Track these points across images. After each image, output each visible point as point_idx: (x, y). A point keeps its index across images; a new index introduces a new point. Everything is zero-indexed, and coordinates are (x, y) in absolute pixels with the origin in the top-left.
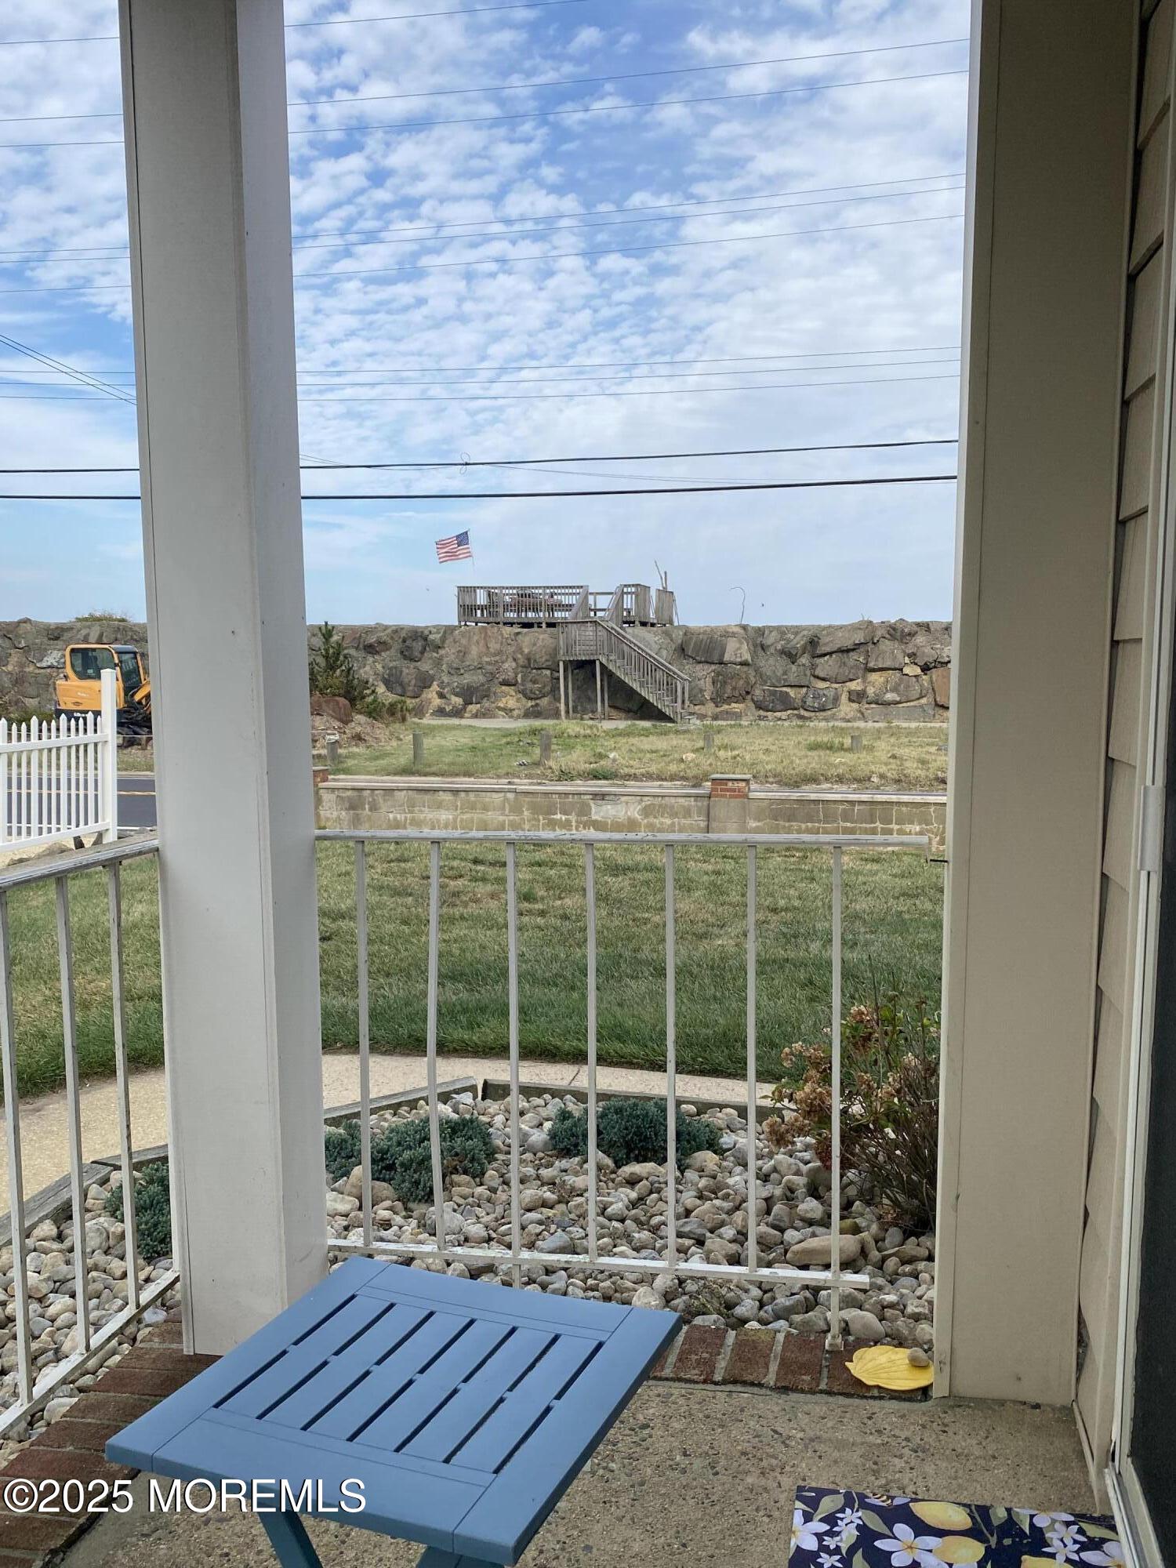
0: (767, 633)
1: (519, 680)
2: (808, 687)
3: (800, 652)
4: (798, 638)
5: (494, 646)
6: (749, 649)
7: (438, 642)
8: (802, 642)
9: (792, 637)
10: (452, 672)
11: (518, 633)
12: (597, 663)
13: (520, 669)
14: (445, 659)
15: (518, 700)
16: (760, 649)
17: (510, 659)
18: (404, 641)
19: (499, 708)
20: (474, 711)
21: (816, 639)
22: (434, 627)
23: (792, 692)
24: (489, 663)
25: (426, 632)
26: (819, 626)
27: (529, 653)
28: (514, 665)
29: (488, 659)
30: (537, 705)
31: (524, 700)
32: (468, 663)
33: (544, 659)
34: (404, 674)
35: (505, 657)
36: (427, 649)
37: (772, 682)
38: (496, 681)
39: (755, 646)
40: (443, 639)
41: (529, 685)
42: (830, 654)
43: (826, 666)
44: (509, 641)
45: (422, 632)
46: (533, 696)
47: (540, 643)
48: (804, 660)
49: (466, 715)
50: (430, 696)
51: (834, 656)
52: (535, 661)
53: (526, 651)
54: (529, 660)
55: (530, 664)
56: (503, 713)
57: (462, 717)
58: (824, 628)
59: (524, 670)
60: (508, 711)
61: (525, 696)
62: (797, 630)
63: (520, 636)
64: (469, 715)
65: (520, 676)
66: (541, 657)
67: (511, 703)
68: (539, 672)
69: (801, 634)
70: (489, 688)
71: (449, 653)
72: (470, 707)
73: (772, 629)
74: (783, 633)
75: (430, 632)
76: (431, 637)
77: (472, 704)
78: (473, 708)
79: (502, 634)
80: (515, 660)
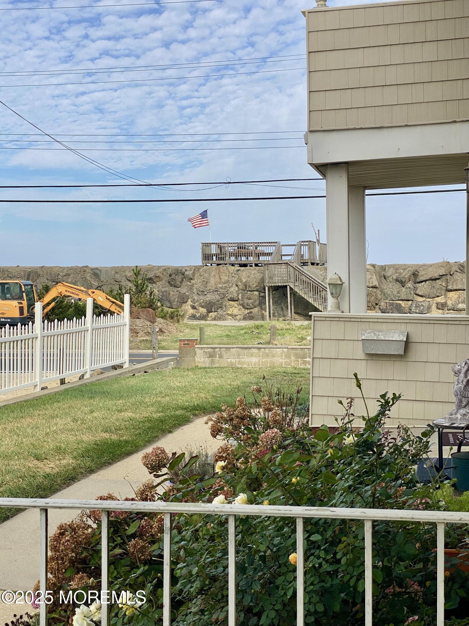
0: (387, 268)
1: (240, 298)
2: (412, 300)
3: (407, 280)
4: (406, 271)
5: (224, 278)
6: (377, 278)
7: (191, 276)
8: (408, 275)
9: (402, 271)
10: (199, 293)
11: (238, 270)
12: (288, 287)
13: (240, 291)
14: (195, 286)
15: (239, 310)
16: (383, 278)
17: (234, 286)
18: (170, 275)
19: (228, 315)
20: (214, 316)
21: (416, 273)
22: (188, 267)
23: (403, 304)
24: (222, 288)
25: (184, 270)
26: (418, 265)
27: (246, 282)
28: (236, 288)
29: (221, 286)
30: (251, 312)
31: (243, 310)
32: (209, 288)
33: (255, 285)
34: (171, 295)
35: (231, 284)
36: (184, 280)
37: (391, 298)
38: (226, 299)
39: (380, 277)
40: (194, 274)
41: (246, 301)
42: (425, 281)
43: (423, 288)
44: (233, 275)
45: (181, 270)
46: (248, 307)
47: (252, 276)
48: (409, 285)
49: (209, 319)
50: (186, 308)
51: (427, 282)
52: (249, 286)
53: (244, 281)
54: (246, 286)
55: (246, 288)
56: (231, 317)
57: (206, 320)
58: (421, 266)
59: (243, 292)
60: (234, 316)
61: (244, 307)
62: (405, 267)
63: (240, 272)
64: (211, 319)
65: (240, 295)
66: (253, 284)
67: (236, 311)
68: (252, 293)
69: (407, 270)
70: (222, 303)
71: (197, 282)
72: (211, 314)
73: (390, 266)
74: (397, 269)
75: (186, 270)
76: (187, 273)
77: (211, 312)
78: (212, 314)
79: (229, 271)
80: (237, 286)
